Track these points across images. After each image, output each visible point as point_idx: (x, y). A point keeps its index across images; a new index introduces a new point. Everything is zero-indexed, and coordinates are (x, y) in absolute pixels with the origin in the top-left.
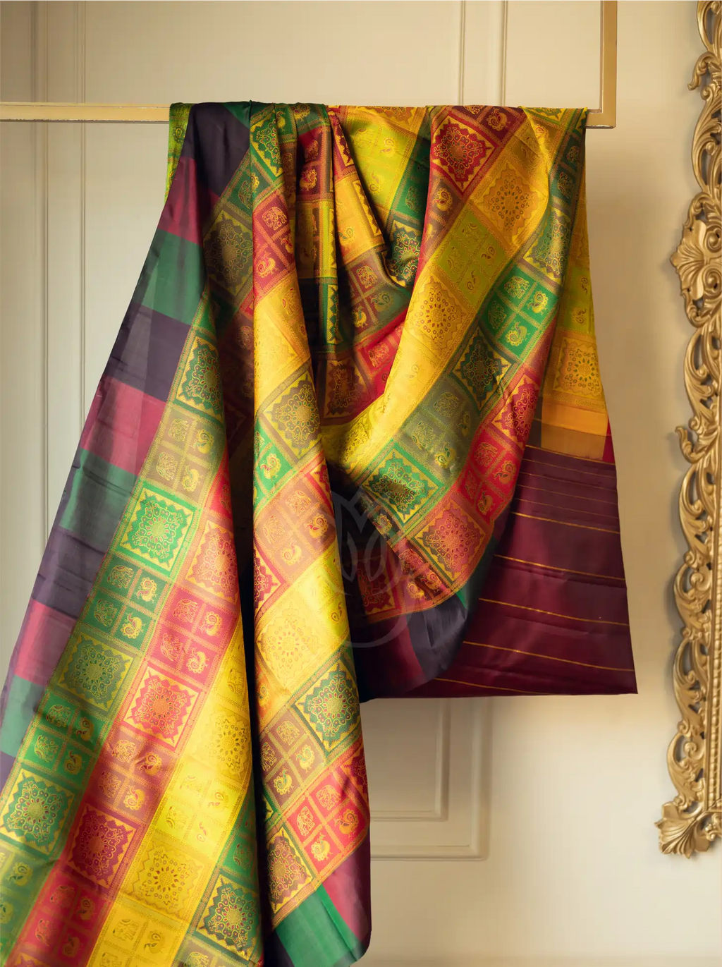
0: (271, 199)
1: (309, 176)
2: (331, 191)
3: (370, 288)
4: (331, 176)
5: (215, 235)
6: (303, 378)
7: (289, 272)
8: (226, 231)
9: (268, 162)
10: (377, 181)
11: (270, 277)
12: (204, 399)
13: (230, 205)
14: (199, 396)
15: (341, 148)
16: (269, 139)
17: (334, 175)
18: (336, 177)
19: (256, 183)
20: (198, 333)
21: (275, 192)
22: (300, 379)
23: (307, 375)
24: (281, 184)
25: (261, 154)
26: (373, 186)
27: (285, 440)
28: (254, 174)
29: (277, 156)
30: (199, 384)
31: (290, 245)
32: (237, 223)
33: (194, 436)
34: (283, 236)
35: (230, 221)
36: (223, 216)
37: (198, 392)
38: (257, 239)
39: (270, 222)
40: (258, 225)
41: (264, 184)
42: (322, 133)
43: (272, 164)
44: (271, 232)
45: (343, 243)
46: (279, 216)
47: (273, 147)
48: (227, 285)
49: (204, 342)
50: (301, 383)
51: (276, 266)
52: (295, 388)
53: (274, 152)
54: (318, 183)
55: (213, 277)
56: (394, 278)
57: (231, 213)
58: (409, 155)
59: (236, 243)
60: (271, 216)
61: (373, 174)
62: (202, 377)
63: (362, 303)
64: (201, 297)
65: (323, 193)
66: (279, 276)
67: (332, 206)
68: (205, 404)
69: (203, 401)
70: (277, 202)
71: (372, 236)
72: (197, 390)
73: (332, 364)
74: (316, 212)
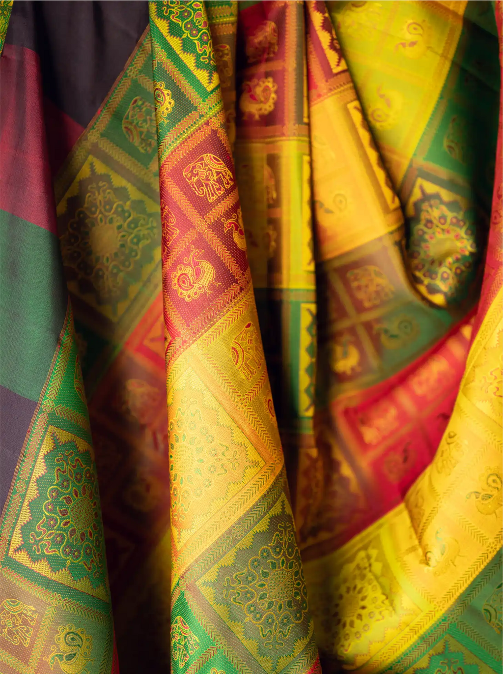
0: (200, 138)
1: (259, 91)
2: (306, 120)
3: (375, 307)
4: (305, 93)
5: (76, 203)
6: (277, 510)
7: (242, 289)
8: (97, 197)
9: (189, 60)
10: (389, 103)
11: (204, 301)
12: (69, 560)
13: (106, 147)
14: (59, 553)
15: (324, 38)
16: (189, 14)
17: (309, 89)
18: (314, 92)
19: (167, 104)
20: (53, 420)
21: (207, 123)
22: (272, 512)
23: (283, 502)
24: (217, 108)
25: (175, 43)
26: (379, 113)
27: (244, 641)
28: (161, 85)
29: (209, 50)
30: (59, 528)
31: (241, 232)
32: (118, 181)
33: (51, 641)
34: (228, 215)
35: (106, 178)
36: (92, 165)
37: (56, 543)
38: (173, 220)
39: (199, 184)
40: (173, 190)
41: (184, 106)
42: (286, 6)
43: (199, 66)
44: (202, 206)
45: (325, 220)
46: (218, 173)
47: (199, 31)
48: (100, 301)
49: (65, 436)
50: (274, 520)
51: (217, 278)
52: (263, 533)
53: (201, 39)
54: (279, 104)
55: (72, 286)
56: (423, 289)
57: (107, 160)
58: (451, 54)
59: (118, 221)
60: (202, 172)
61: (379, 89)
62: (64, 513)
63: (352, 330)
64: (58, 341)
65: (290, 124)
66: (224, 298)
67: (307, 151)
68: (72, 568)
69: (68, 563)
70: (213, 144)
71: (386, 209)
72: (54, 541)
73: (309, 456)
74: (273, 161)
